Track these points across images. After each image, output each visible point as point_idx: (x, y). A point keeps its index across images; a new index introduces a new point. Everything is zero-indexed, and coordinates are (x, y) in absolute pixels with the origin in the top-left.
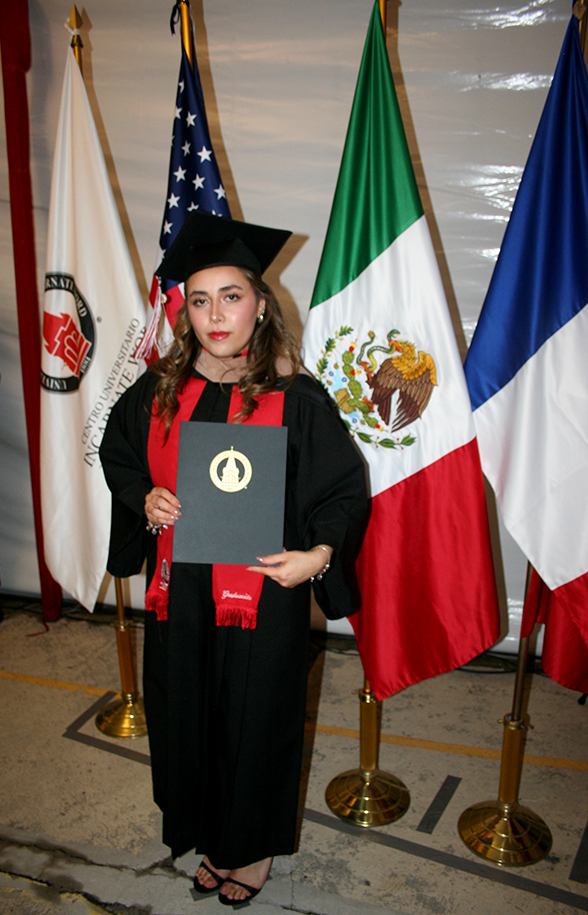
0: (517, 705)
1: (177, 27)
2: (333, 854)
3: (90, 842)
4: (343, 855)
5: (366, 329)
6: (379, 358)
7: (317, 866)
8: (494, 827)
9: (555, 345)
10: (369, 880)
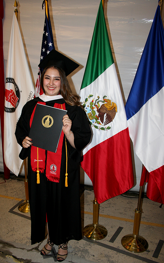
0: (139, 206)
1: (44, 7)
2: (84, 247)
3: (15, 242)
4: (87, 248)
5: (97, 95)
6: (101, 104)
7: (80, 250)
8: (131, 242)
9: (151, 101)
10: (94, 255)
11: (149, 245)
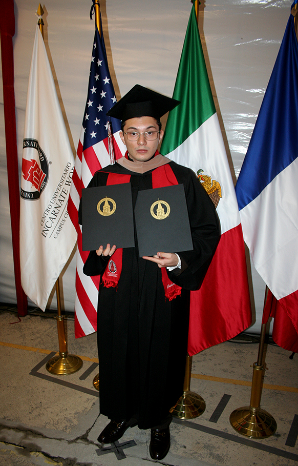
0: (260, 358)
1: (93, 16)
8: (248, 419)
9: (280, 178)
10: (186, 445)
11: (278, 425)
